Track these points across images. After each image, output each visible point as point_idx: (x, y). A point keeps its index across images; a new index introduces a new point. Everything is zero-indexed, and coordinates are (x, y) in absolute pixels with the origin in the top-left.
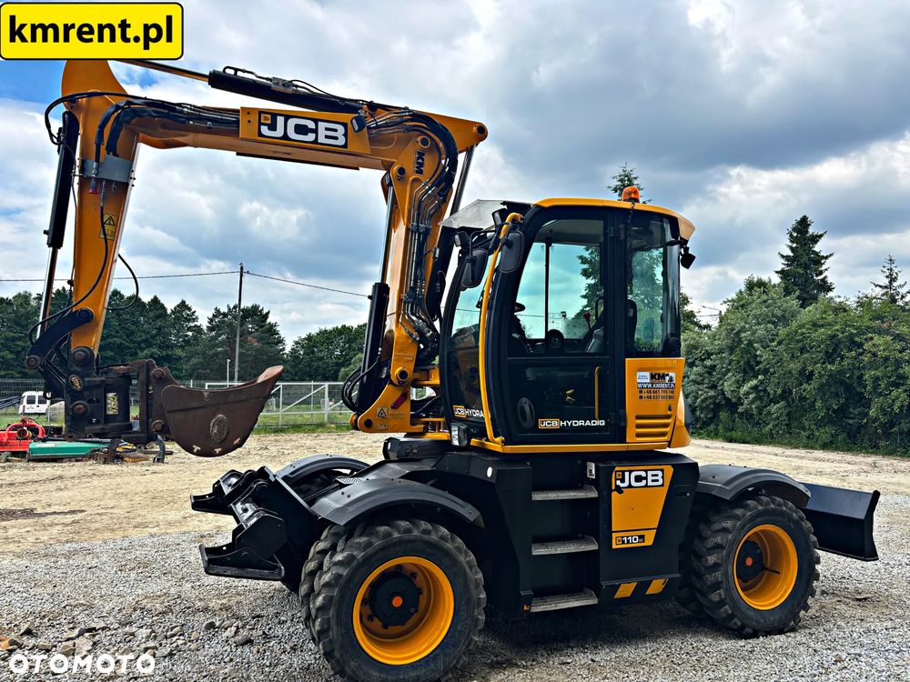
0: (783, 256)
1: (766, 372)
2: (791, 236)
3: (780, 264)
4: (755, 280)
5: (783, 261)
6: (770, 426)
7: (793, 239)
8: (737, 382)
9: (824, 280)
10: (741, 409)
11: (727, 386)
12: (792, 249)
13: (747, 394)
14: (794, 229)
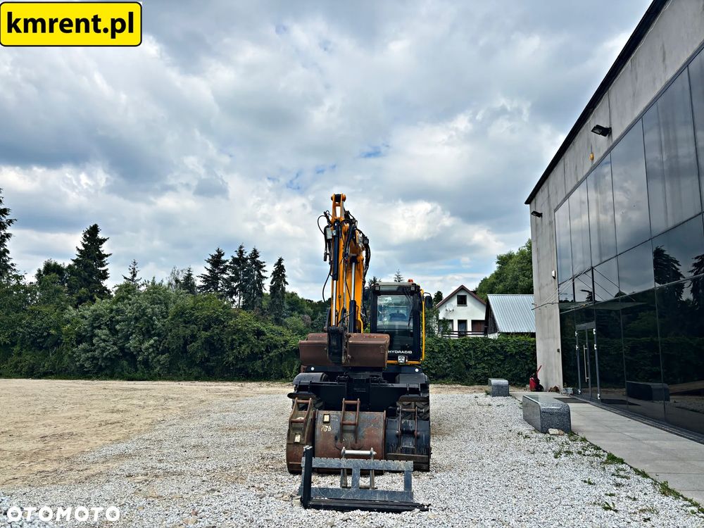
0: (78, 249)
1: (159, 335)
2: (85, 236)
3: (75, 255)
4: (53, 263)
5: (78, 253)
6: (158, 369)
7: (86, 238)
8: (139, 341)
9: (105, 271)
10: (140, 358)
11: (132, 343)
12: (83, 245)
13: (147, 349)
14: (88, 232)
